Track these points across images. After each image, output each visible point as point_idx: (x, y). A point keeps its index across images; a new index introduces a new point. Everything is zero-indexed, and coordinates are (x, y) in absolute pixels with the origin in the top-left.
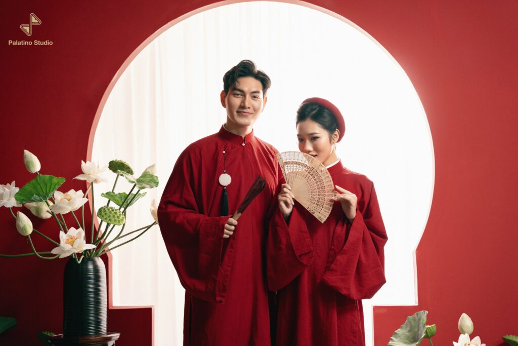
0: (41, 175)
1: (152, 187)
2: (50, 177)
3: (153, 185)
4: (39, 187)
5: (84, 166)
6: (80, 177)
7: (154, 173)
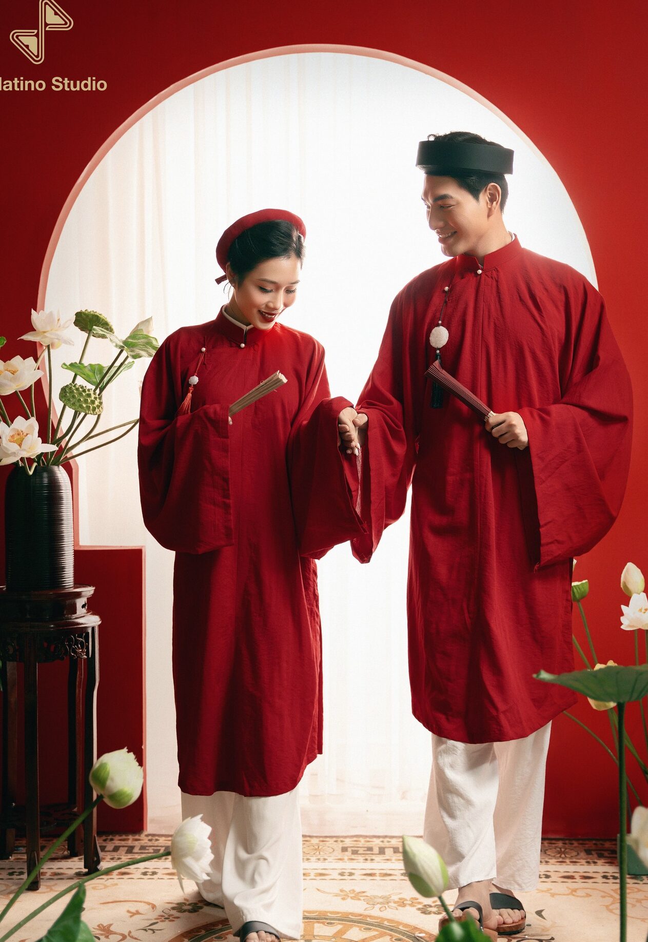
3: (151, 351)
5: (36, 318)
6: (28, 337)
7: (149, 332)
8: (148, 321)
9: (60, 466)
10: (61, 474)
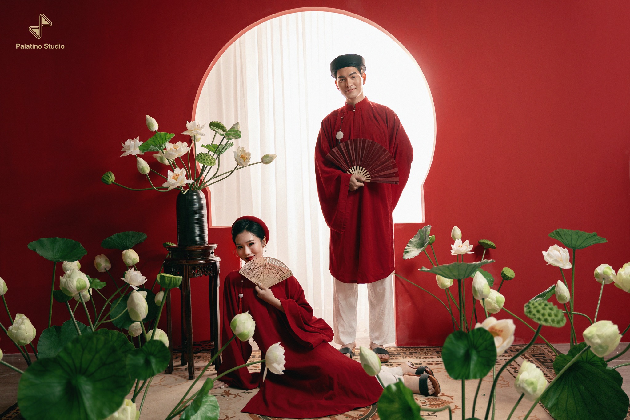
0: (158, 132)
1: (236, 138)
2: (165, 133)
3: (237, 137)
4: (157, 141)
5: (188, 125)
6: (185, 133)
7: (238, 129)
8: (237, 123)
9: (201, 191)
10: (202, 194)
